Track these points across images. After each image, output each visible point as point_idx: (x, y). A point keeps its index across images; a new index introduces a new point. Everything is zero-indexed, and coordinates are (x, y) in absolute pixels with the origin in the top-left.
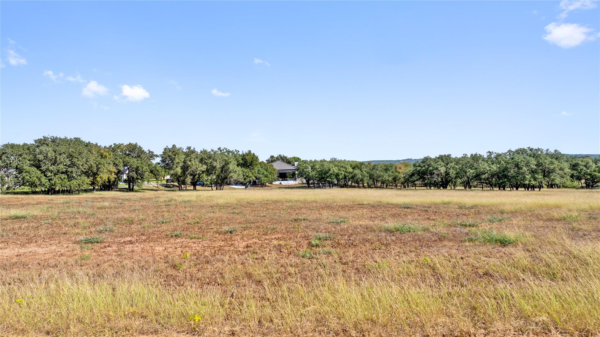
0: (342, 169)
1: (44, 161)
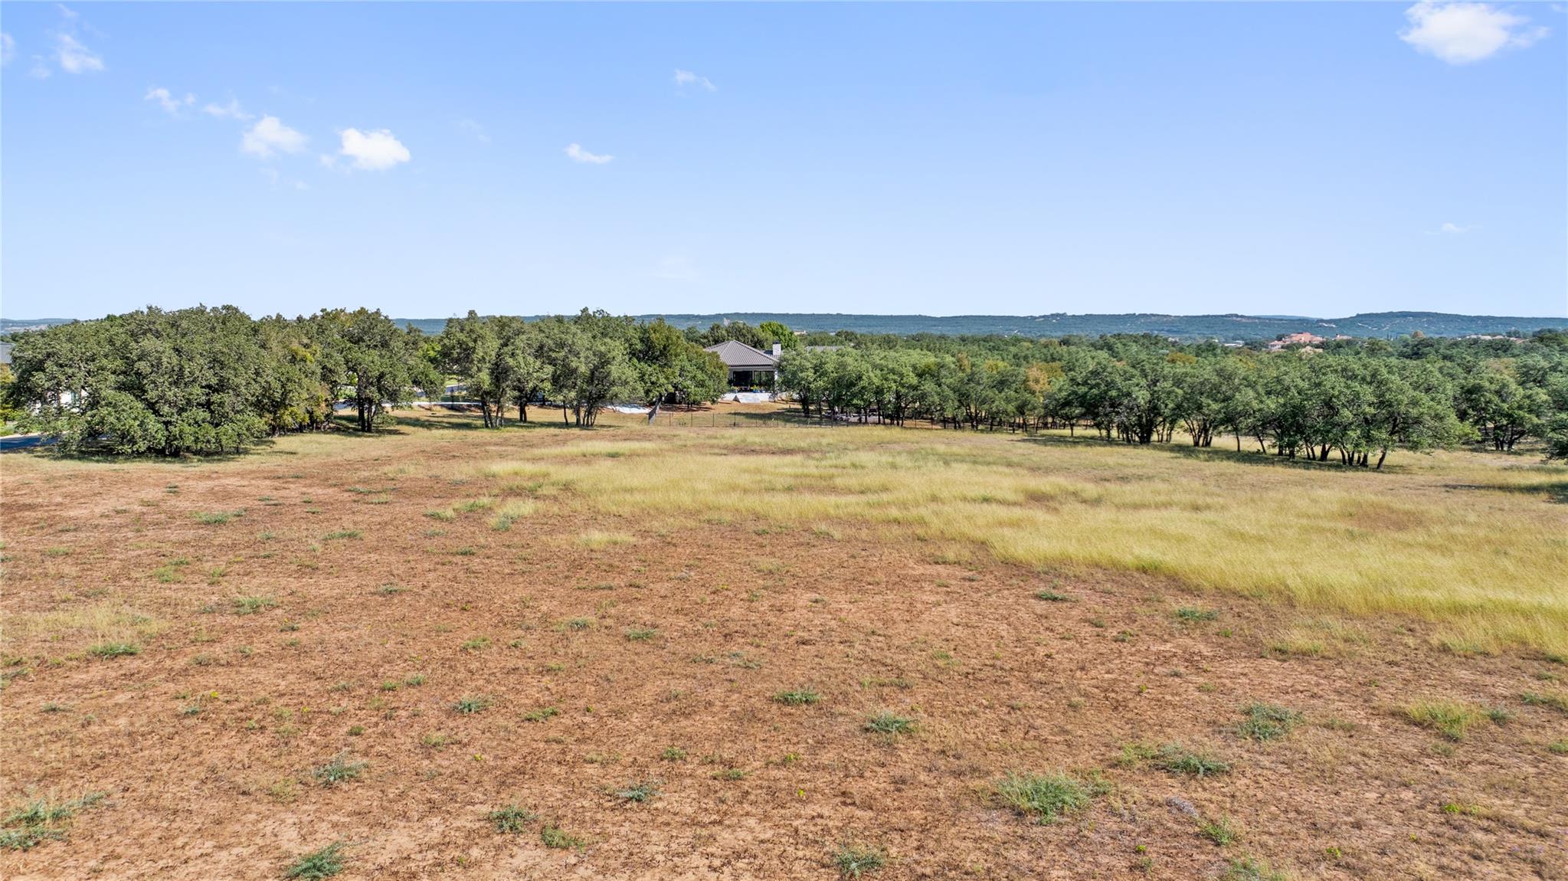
0: (891, 376)
1: (153, 377)
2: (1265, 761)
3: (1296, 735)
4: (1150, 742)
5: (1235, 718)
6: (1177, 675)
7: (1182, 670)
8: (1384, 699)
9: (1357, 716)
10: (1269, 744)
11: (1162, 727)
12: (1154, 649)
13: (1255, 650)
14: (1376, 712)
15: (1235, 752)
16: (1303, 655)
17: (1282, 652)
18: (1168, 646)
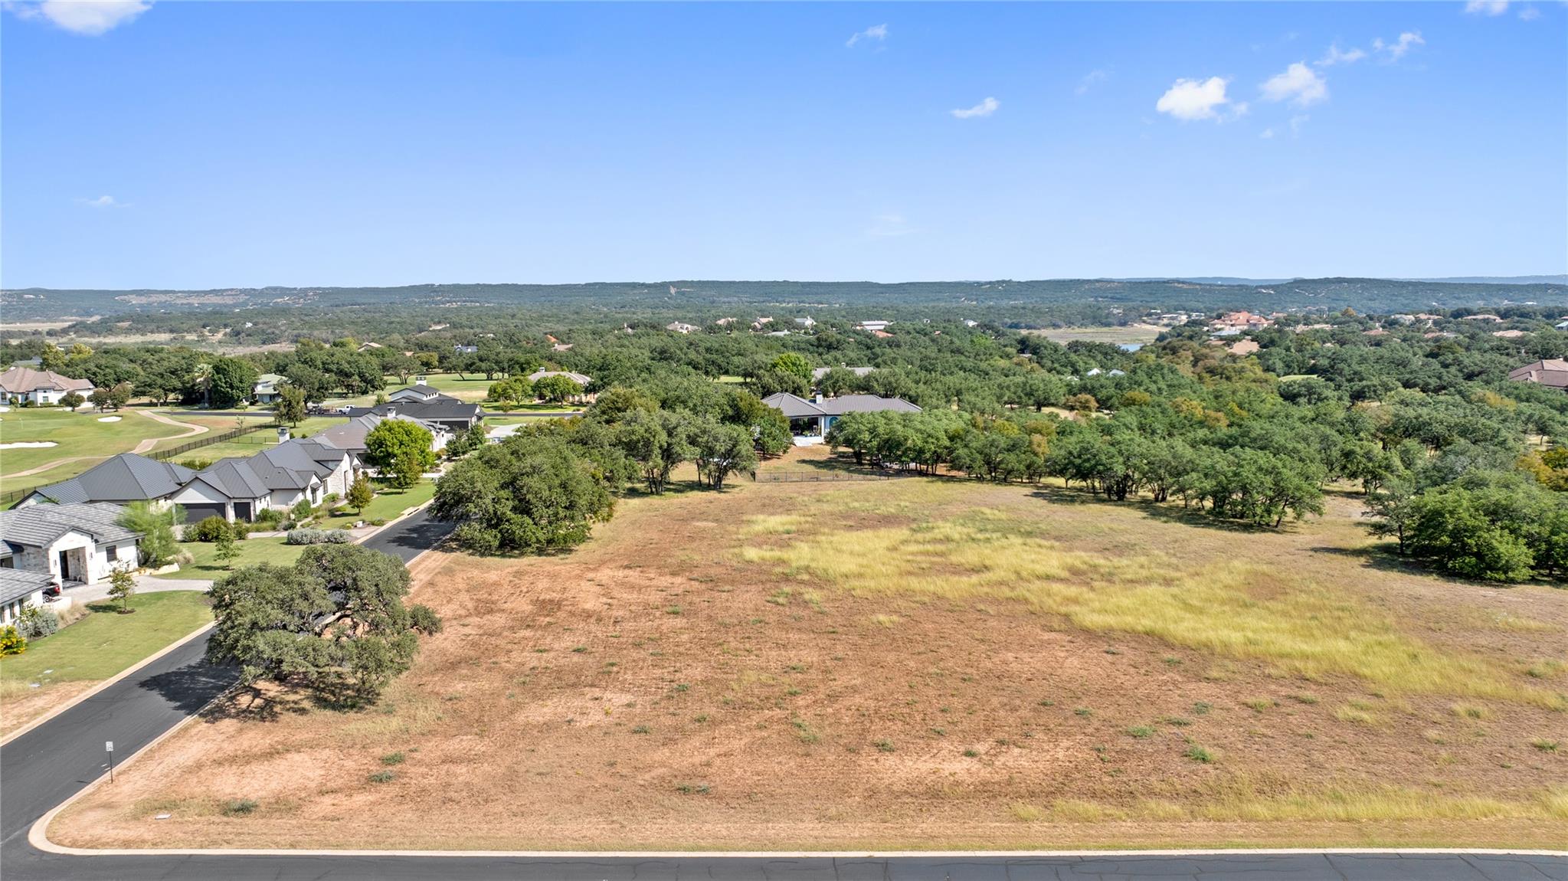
0: (929, 439)
2: (1201, 720)
3: (1211, 712)
4: (1166, 715)
5: (1192, 706)
6: (1170, 690)
7: (1171, 688)
8: (1242, 698)
9: (1231, 705)
10: (1202, 715)
11: (1169, 710)
12: (1160, 678)
13: (1199, 679)
14: (1238, 703)
15: (1191, 718)
16: (1216, 680)
17: (1208, 679)
18: (1165, 677)
